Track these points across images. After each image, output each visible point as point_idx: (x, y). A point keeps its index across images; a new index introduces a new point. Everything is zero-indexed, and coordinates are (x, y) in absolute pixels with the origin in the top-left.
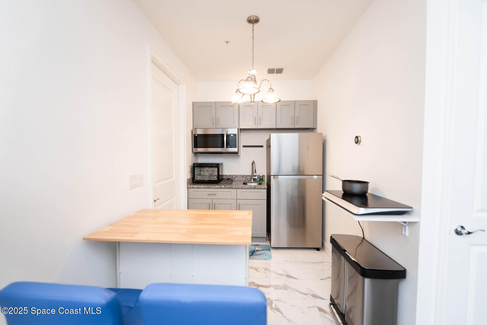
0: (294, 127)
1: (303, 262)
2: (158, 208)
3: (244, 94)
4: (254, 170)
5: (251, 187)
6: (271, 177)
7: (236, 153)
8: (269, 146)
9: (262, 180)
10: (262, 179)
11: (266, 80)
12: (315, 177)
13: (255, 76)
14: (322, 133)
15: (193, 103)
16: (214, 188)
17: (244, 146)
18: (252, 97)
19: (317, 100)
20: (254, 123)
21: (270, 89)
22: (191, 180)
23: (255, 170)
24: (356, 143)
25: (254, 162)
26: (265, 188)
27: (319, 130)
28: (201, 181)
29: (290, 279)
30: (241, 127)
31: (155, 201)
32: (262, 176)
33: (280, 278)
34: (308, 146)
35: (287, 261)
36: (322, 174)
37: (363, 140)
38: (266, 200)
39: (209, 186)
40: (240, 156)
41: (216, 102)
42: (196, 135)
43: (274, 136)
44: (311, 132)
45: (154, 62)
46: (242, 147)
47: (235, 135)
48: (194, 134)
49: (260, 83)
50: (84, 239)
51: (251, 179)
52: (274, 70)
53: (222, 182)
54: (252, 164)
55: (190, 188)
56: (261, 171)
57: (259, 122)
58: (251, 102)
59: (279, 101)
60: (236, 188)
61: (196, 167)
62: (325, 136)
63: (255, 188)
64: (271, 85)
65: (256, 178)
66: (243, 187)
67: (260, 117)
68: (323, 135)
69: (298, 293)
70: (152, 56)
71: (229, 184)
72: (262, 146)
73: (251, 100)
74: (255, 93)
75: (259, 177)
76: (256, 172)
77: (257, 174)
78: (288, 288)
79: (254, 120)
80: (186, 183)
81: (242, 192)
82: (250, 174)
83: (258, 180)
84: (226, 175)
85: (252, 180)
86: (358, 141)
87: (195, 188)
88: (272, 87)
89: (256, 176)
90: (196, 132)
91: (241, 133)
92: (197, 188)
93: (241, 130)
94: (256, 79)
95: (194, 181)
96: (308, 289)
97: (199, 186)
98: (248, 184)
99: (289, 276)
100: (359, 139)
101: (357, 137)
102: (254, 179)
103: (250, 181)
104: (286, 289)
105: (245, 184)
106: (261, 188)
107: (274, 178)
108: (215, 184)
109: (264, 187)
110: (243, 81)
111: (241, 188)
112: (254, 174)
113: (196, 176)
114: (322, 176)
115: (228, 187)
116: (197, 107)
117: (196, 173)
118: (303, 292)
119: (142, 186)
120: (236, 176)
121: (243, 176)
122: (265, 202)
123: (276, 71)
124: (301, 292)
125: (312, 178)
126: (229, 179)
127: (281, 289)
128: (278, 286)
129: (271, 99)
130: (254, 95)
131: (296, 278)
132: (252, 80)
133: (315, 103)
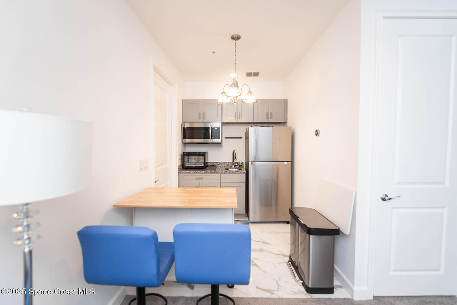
0: (268, 122)
1: (275, 232)
2: (160, 187)
3: (228, 96)
4: (234, 158)
5: (233, 172)
6: (249, 163)
7: (220, 143)
8: (247, 138)
9: (241, 167)
10: (242, 165)
11: (246, 85)
12: (286, 163)
13: (237, 82)
14: (291, 127)
15: (183, 100)
16: (201, 173)
17: (226, 138)
18: (235, 98)
19: (287, 99)
20: (235, 118)
21: (249, 92)
22: (181, 167)
23: (236, 157)
24: (316, 135)
25: (234, 151)
26: (245, 173)
27: (289, 124)
28: (189, 167)
29: (265, 245)
30: (224, 121)
31: (156, 182)
32: (241, 163)
33: (257, 244)
34: (280, 137)
35: (262, 232)
36: (291, 161)
37: (321, 132)
38: (245, 183)
39: (197, 171)
40: (222, 146)
41: (202, 100)
42: (186, 128)
43: (252, 129)
44: (283, 126)
45: (155, 70)
46: (224, 138)
47: (219, 128)
48: (183, 127)
49: (241, 87)
50: (114, 206)
51: (232, 165)
52: (252, 74)
53: (207, 168)
54: (233, 153)
55: (181, 173)
56: (241, 159)
57: (239, 117)
58: (234, 102)
59: (256, 102)
60: (220, 173)
61: (186, 155)
62: (294, 130)
63: (236, 172)
64: (250, 89)
65: (237, 164)
66: (226, 172)
67: (240, 113)
68: (292, 129)
69: (272, 254)
70: (154, 65)
71: (213, 169)
72: (241, 138)
73: (234, 101)
74: (237, 96)
75: (239, 163)
76: (236, 160)
77: (238, 161)
78: (264, 250)
79: (235, 116)
80: (178, 169)
81: (225, 176)
82: (231, 161)
83: (238, 166)
84: (210, 162)
85: (233, 167)
86: (317, 133)
87: (185, 173)
88: (250, 91)
89: (236, 163)
90: (185, 126)
91: (223, 126)
92: (186, 173)
93: (224, 124)
94: (238, 84)
95: (184, 167)
96: (279, 251)
97: (189, 172)
98: (230, 170)
99: (264, 243)
100: (318, 132)
101: (317, 131)
102: (235, 166)
103: (231, 167)
104: (262, 251)
105: (227, 169)
106: (241, 173)
107: (252, 164)
108: (202, 170)
109: (243, 172)
110: (227, 85)
111: (224, 173)
112: (235, 161)
113: (185, 163)
114: (291, 162)
115: (213, 172)
116: (186, 104)
117: (185, 160)
118: (276, 253)
119: (147, 169)
120: (220, 163)
121: (225, 163)
122: (244, 185)
123: (253, 74)
124: (274, 253)
125: (283, 164)
126: (213, 165)
127: (258, 251)
128: (255, 249)
129: (250, 100)
130: (236, 97)
131: (270, 243)
132: (235, 86)
133: (286, 101)
